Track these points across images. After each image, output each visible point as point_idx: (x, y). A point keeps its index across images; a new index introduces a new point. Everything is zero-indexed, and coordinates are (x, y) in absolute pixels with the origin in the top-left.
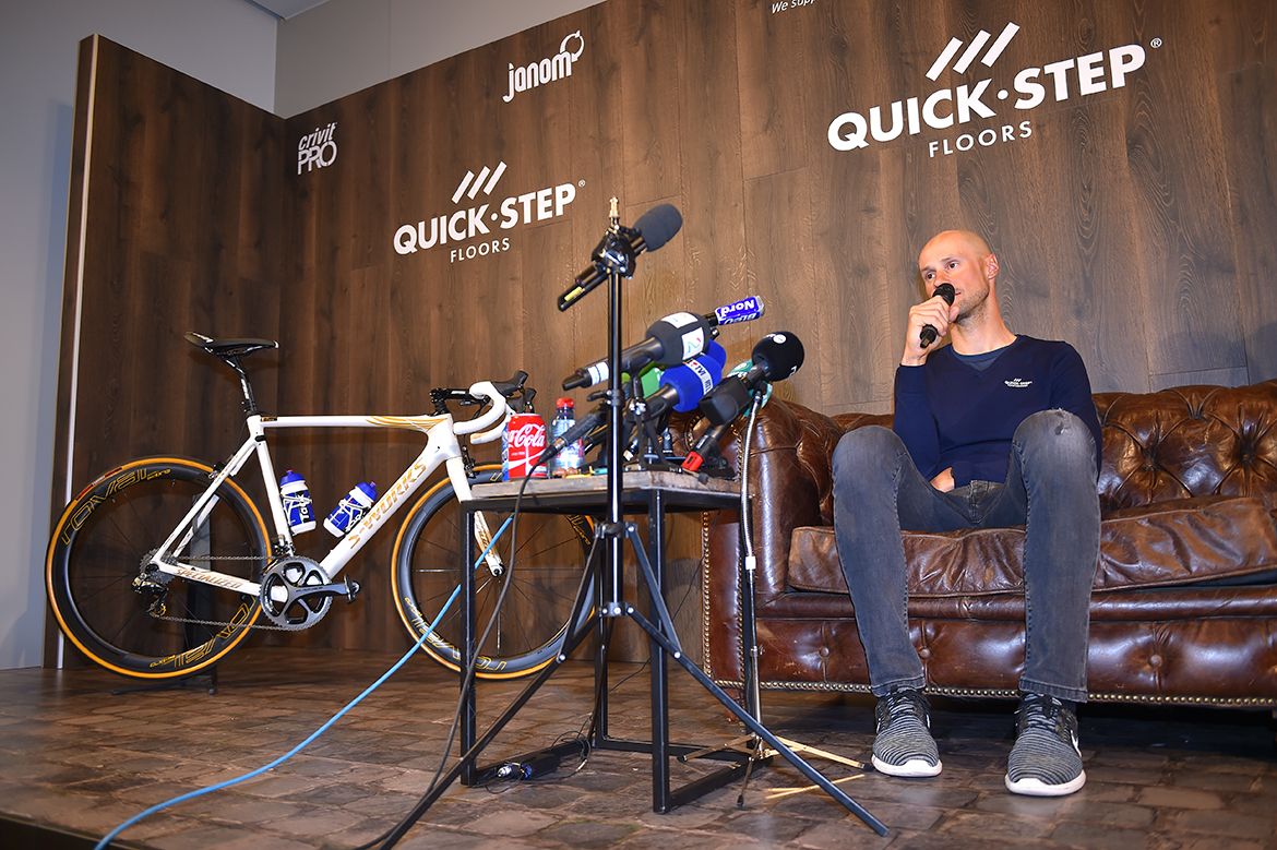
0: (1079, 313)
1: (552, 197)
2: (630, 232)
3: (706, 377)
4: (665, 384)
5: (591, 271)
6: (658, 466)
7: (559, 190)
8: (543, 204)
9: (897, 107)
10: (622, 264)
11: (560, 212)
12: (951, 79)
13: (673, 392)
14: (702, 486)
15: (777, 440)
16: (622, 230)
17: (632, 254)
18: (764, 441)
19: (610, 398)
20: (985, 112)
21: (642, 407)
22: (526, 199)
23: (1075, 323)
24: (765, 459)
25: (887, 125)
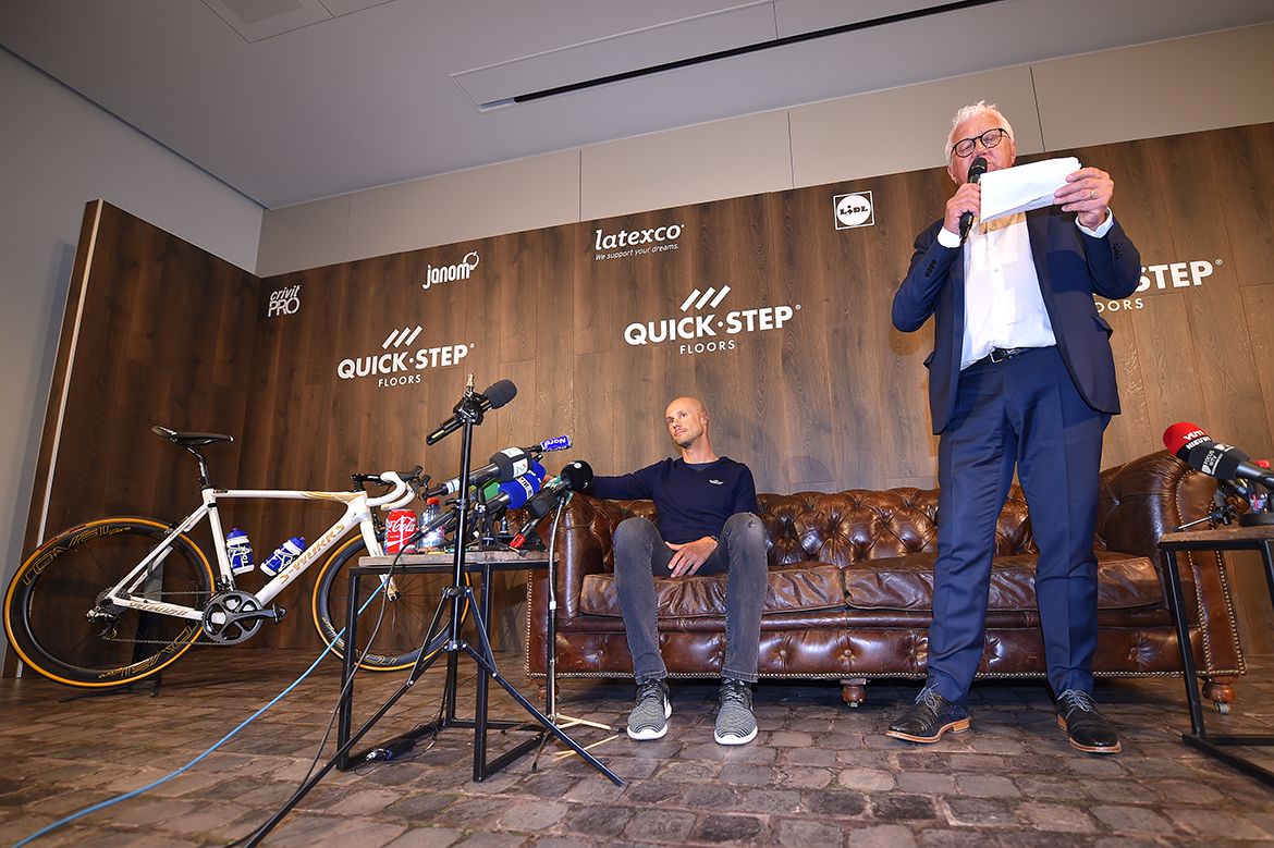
0: (755, 447)
1: (452, 352)
2: (480, 396)
3: (529, 488)
4: (502, 492)
5: (453, 419)
6: (493, 547)
7: (457, 348)
8: (445, 356)
9: (664, 324)
10: (473, 417)
11: (456, 362)
12: (693, 311)
13: (507, 497)
14: (521, 558)
15: (578, 521)
16: (475, 395)
17: (481, 411)
18: (570, 522)
19: (459, 504)
20: (711, 333)
21: (483, 507)
22: (434, 351)
23: (753, 452)
24: (569, 534)
25: (658, 334)
